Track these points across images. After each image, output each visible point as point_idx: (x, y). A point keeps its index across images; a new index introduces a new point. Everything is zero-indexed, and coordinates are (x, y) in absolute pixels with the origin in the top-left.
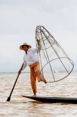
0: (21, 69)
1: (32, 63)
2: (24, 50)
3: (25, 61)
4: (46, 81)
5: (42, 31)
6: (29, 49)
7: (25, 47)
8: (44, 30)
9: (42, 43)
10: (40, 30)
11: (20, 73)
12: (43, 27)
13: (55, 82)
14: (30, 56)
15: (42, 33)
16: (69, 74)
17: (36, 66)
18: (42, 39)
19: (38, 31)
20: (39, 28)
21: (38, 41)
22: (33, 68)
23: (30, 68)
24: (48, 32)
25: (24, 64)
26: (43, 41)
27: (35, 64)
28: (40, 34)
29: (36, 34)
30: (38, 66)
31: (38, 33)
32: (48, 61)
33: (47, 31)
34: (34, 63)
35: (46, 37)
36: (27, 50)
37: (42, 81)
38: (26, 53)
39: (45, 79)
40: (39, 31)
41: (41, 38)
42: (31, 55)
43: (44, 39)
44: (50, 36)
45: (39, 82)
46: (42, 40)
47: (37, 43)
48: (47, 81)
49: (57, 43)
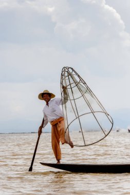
1: (55, 118)
2: (45, 100)
3: (45, 116)
4: (72, 144)
5: (70, 74)
6: (52, 99)
7: (46, 96)
8: (74, 73)
9: (69, 91)
10: (67, 72)
12: (72, 69)
13: (85, 146)
14: (53, 109)
15: (70, 76)
16: (106, 136)
17: (60, 122)
18: (70, 84)
19: (64, 73)
20: (66, 70)
21: (63, 87)
22: (56, 124)
23: (52, 125)
24: (79, 76)
26: (71, 88)
27: (58, 119)
28: (67, 78)
29: (62, 78)
30: (62, 122)
31: (64, 77)
32: (77, 116)
33: (77, 74)
35: (75, 83)
36: (49, 100)
37: (67, 143)
38: (47, 104)
40: (66, 74)
41: (68, 84)
42: (53, 107)
43: (72, 86)
44: (81, 81)
45: (63, 144)
46: (69, 87)
47: (62, 90)
48: (74, 143)
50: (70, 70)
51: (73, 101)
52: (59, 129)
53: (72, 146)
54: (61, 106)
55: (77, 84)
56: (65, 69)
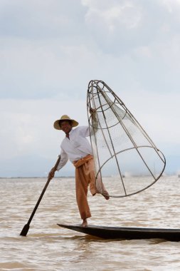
0: (55, 169)
1: (80, 157)
2: (64, 130)
4: (107, 194)
5: (100, 91)
6: (74, 128)
7: (65, 124)
8: (105, 89)
9: (100, 115)
10: (97, 89)
11: (51, 176)
12: (103, 83)
13: (126, 196)
14: (76, 143)
15: (100, 94)
16: (156, 180)
17: (87, 162)
18: (101, 106)
19: (92, 90)
20: (95, 85)
22: (82, 166)
24: (113, 93)
25: (62, 157)
26: (103, 111)
27: (85, 158)
28: (97, 96)
29: (88, 96)
31: (91, 95)
32: (113, 154)
33: (110, 90)
34: (84, 156)
35: (109, 104)
36: (70, 130)
37: (99, 193)
38: (68, 136)
39: (107, 190)
40: (95, 91)
41: (98, 105)
42: (76, 140)
43: (104, 108)
44: (116, 101)
46: (100, 110)
47: (90, 115)
48: (110, 195)
49: (131, 116)
50: (101, 85)
51: (105, 131)
52: (87, 173)
53: (107, 197)
54: (88, 138)
55: (111, 105)
56: (93, 84)
